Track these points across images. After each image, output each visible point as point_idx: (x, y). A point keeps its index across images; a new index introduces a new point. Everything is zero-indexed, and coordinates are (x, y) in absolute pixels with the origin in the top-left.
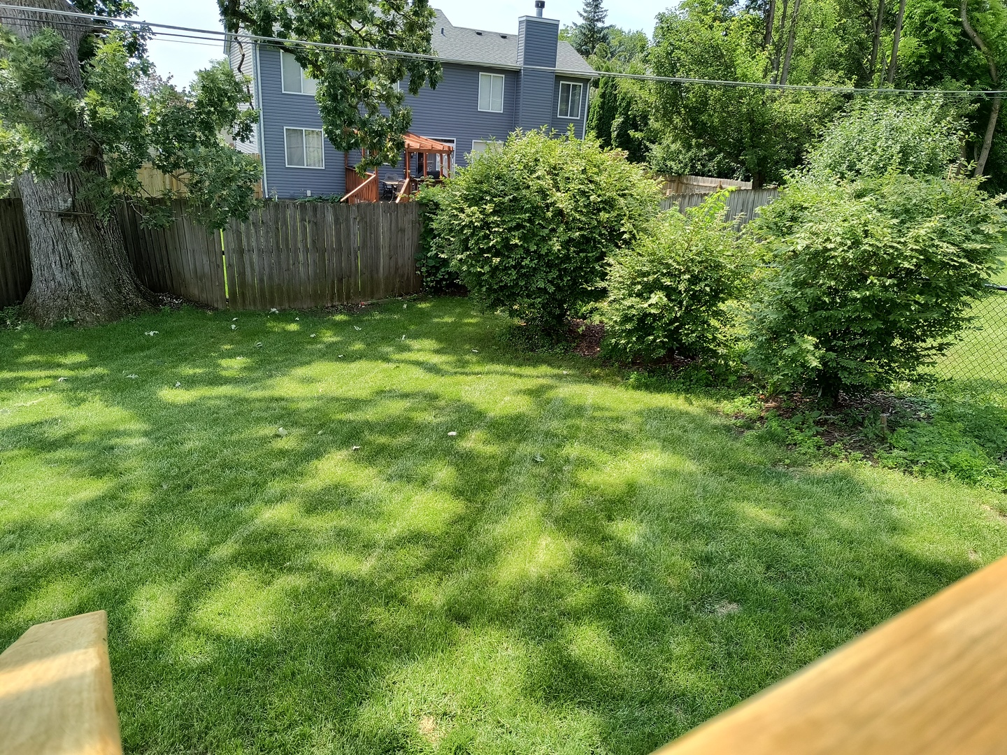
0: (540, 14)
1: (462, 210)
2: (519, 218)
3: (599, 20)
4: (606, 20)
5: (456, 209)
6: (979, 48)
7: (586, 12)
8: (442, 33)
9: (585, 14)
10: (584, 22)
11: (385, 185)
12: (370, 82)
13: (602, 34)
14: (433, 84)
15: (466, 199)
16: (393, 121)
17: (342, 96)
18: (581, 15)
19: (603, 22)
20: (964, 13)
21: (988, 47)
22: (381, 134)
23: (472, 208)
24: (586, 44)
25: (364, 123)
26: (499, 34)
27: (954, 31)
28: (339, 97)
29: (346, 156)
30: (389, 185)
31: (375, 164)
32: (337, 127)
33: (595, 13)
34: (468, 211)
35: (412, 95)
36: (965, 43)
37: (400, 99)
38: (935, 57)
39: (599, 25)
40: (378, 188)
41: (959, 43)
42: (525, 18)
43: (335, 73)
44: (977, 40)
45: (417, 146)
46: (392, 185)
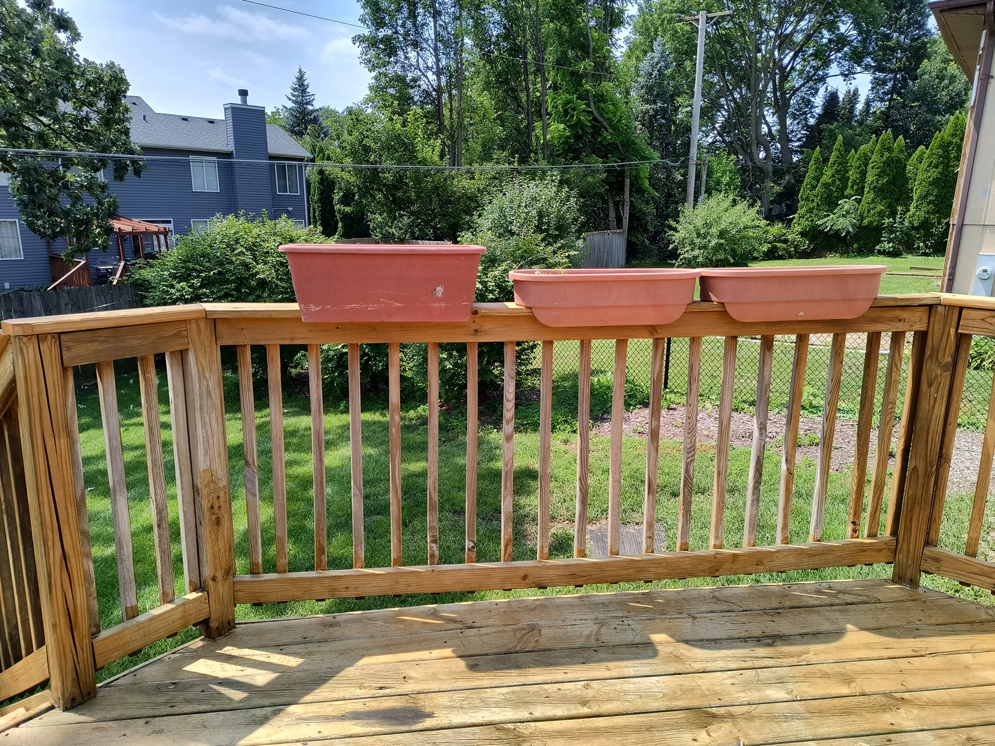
0: (245, 101)
1: (172, 286)
2: (227, 288)
3: (308, 103)
4: (314, 103)
5: (166, 286)
6: (607, 131)
7: (294, 96)
8: (145, 119)
9: (294, 98)
10: (294, 105)
11: (98, 270)
12: (69, 175)
13: (312, 117)
14: (137, 173)
15: (174, 277)
16: (98, 209)
17: (39, 190)
18: (290, 99)
19: (312, 105)
20: (592, 104)
21: (613, 129)
22: (87, 223)
23: (181, 284)
24: (298, 125)
25: (66, 214)
26: (206, 119)
27: (589, 118)
28: (36, 190)
29: (48, 244)
30: (103, 269)
31: (82, 251)
32: (37, 218)
33: (303, 97)
34: (178, 286)
35: (118, 183)
36: (597, 127)
37: (103, 187)
38: (578, 138)
39: (310, 108)
40: (89, 274)
41: (593, 127)
42: (229, 106)
43: (28, 168)
44: (605, 124)
45: (129, 229)
46: (107, 269)
